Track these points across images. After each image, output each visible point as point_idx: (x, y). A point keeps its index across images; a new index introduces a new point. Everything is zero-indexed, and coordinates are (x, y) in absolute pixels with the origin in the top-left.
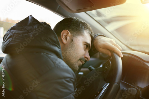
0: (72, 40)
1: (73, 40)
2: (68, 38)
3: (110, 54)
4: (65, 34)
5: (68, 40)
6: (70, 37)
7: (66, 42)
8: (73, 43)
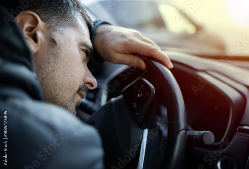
0: (53, 42)
1: (56, 40)
2: (40, 35)
3: (143, 64)
4: (27, 25)
5: (40, 41)
6: (42, 32)
7: (38, 48)
8: (56, 48)
